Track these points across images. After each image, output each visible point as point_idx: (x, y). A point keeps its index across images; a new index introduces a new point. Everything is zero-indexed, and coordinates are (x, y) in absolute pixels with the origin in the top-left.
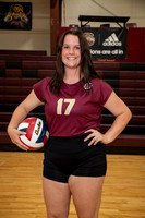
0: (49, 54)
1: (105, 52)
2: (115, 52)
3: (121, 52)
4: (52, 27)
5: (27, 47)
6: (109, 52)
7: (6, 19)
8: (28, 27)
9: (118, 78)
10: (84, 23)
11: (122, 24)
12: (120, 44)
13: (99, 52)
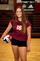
0: (13, 11)
1: (29, 10)
3: (33, 10)
4: (14, 3)
5: (7, 9)
7: (1, 1)
8: (7, 3)
9: (32, 17)
10: (23, 2)
11: (33, 2)
12: (33, 7)
13: (27, 10)
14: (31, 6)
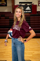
0: (12, 13)
1: (26, 12)
2: (29, 12)
3: (30, 11)
4: (12, 5)
5: (6, 11)
6: (27, 12)
8: (6, 5)
9: (30, 18)
11: (30, 4)
12: (30, 9)
14: (28, 8)
